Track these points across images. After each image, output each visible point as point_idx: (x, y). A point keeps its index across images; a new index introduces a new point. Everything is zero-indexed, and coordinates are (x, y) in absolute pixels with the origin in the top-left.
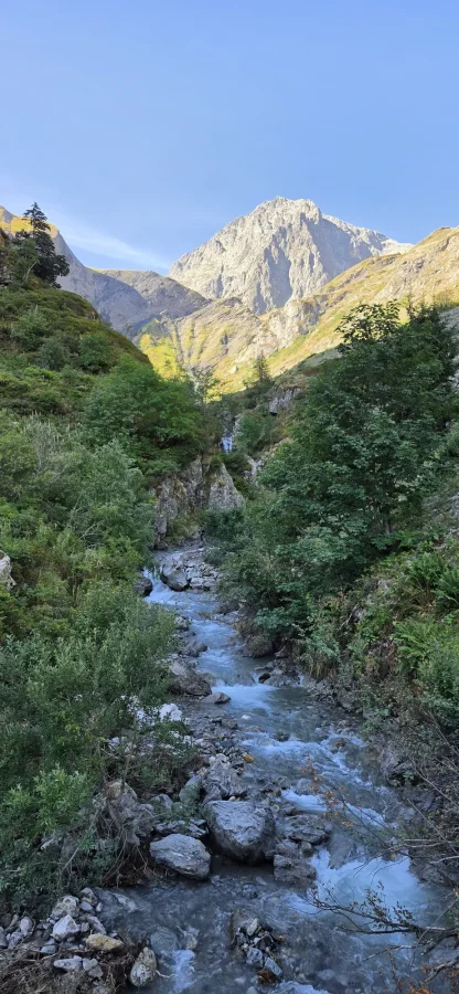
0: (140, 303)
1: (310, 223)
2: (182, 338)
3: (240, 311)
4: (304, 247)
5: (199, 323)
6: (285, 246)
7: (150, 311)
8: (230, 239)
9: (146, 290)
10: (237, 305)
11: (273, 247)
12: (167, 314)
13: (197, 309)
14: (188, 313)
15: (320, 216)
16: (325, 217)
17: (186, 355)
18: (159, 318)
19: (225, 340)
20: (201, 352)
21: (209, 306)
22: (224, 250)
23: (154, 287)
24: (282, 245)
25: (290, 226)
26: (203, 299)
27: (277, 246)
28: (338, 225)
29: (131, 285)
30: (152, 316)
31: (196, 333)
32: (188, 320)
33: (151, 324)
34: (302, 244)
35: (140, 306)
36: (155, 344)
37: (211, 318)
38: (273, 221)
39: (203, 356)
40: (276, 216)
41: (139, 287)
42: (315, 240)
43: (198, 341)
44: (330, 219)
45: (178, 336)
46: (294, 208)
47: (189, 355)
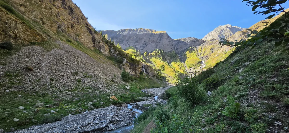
0: (186, 44)
1: (229, 28)
2: (198, 51)
3: (216, 41)
4: (228, 33)
5: (203, 46)
6: (223, 34)
7: (189, 45)
8: (209, 36)
9: (188, 41)
10: (214, 40)
11: (220, 34)
12: (194, 46)
13: (202, 44)
14: (200, 45)
15: (232, 26)
16: (233, 26)
17: (199, 54)
18: (191, 47)
19: (212, 49)
20: (204, 53)
21: (206, 42)
22: (207, 38)
23: (190, 40)
24: (222, 33)
25: (224, 29)
26: (204, 41)
27: (221, 34)
28: (237, 27)
29: (184, 41)
30: (189, 47)
31: (202, 49)
32: (200, 46)
33: (189, 48)
34: (228, 32)
35: (186, 45)
36: (190, 53)
37: (206, 45)
38: (219, 30)
39: (205, 54)
40: (219, 29)
41: (186, 41)
42: (231, 31)
43: (203, 51)
44: (234, 27)
45: (197, 50)
46: (224, 27)
47: (201, 54)
